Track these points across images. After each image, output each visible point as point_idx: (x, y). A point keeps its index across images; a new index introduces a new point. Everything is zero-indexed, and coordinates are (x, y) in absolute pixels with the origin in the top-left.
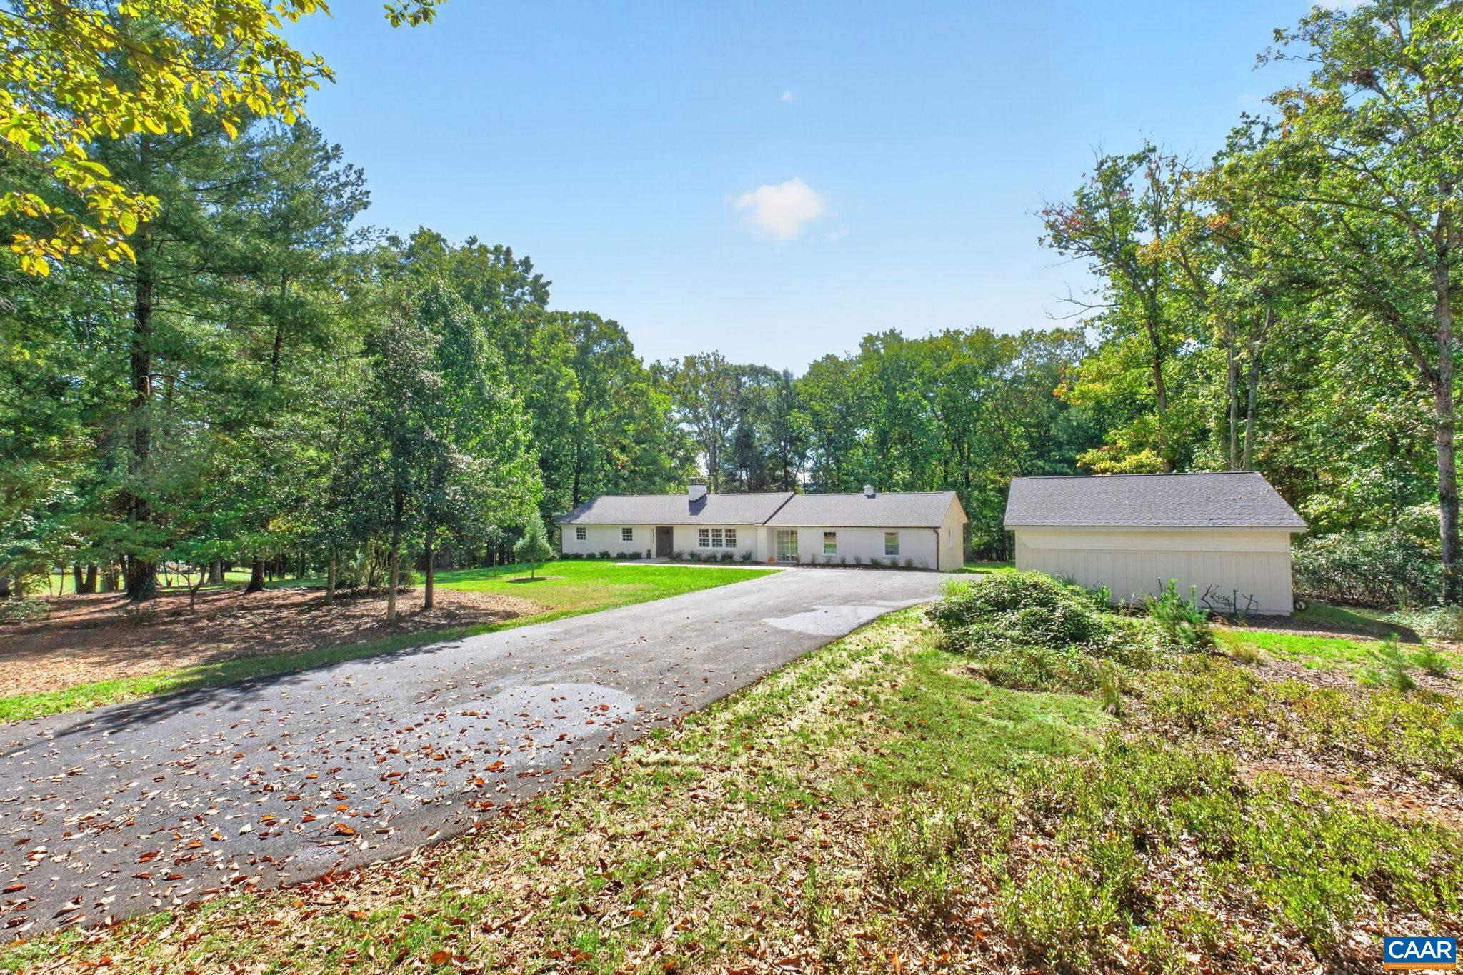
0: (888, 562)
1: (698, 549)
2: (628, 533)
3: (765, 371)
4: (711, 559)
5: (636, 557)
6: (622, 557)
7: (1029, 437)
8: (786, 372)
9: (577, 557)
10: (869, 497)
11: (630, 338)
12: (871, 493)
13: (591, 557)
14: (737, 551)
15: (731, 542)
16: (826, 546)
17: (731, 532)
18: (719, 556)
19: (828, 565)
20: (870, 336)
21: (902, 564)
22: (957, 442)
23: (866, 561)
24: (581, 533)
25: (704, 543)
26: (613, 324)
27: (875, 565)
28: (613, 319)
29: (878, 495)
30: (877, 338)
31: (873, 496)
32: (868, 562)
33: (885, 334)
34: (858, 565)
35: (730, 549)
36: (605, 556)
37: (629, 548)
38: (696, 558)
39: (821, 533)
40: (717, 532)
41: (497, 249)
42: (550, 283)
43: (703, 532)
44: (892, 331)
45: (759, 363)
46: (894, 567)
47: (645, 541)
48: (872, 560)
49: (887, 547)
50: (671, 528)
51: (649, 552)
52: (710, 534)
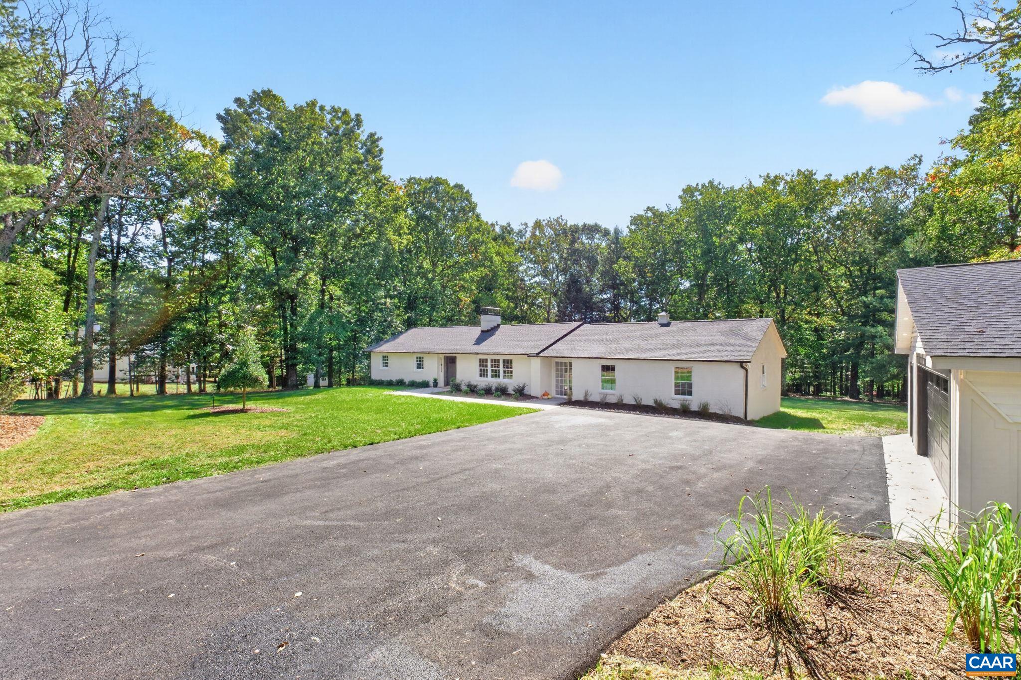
0: (676, 405)
1: (476, 380)
2: (420, 363)
3: (596, 229)
5: (424, 385)
7: (849, 276)
10: (662, 325)
11: (474, 199)
12: (665, 322)
14: (511, 384)
15: (509, 373)
16: (603, 381)
17: (508, 363)
18: (495, 390)
19: (604, 405)
20: (689, 187)
21: (694, 407)
22: (774, 284)
23: (648, 401)
24: (386, 360)
25: (483, 373)
26: (459, 187)
27: (659, 409)
28: (460, 183)
29: (673, 323)
30: (696, 189)
31: (667, 326)
32: (651, 403)
33: (703, 186)
35: (506, 382)
37: (419, 376)
39: (597, 366)
40: (495, 362)
41: (334, 110)
42: (381, 138)
43: (483, 362)
44: (711, 183)
45: (591, 222)
46: (685, 412)
47: (433, 370)
48: (656, 402)
49: (676, 385)
50: (455, 357)
51: (435, 380)
52: (489, 363)
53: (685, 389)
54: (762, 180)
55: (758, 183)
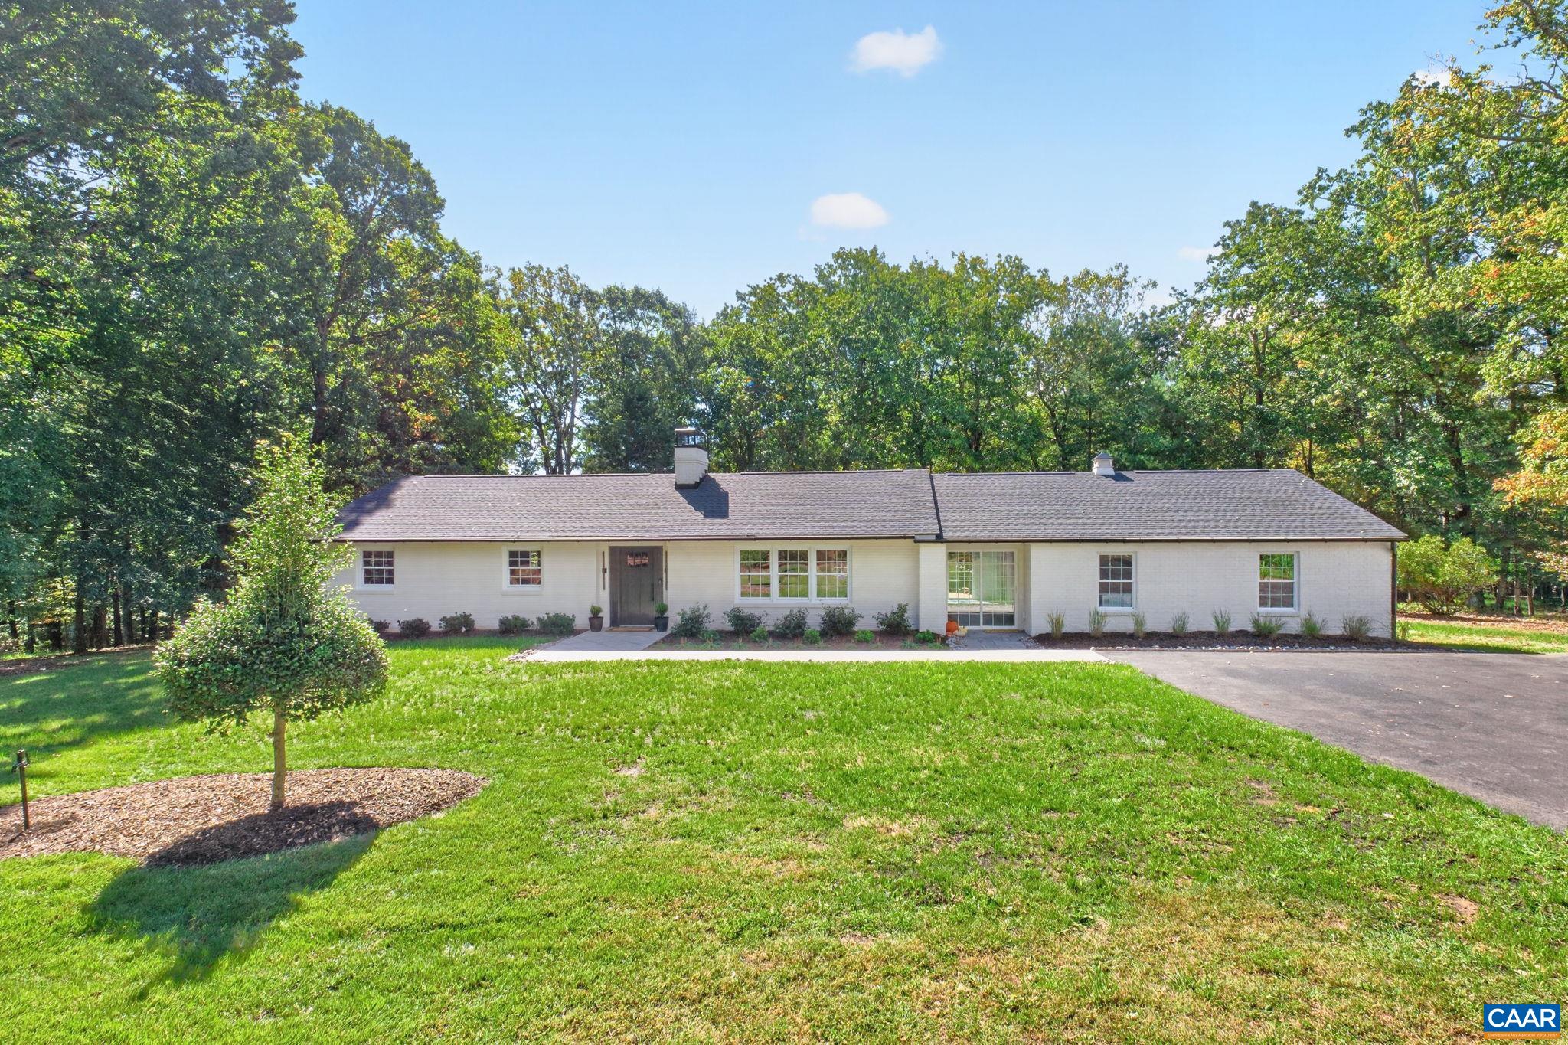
2: (526, 567)
12: (1110, 471)
15: (833, 585)
16: (1103, 589)
17: (832, 558)
18: (814, 624)
24: (379, 569)
25: (755, 587)
31: (1120, 477)
35: (836, 603)
37: (532, 603)
39: (1093, 557)
40: (793, 559)
43: (753, 561)
47: (578, 588)
48: (1256, 623)
49: (1263, 587)
50: (660, 549)
51: (596, 612)
52: (774, 561)
53: (1278, 593)
54: (956, 261)
55: (949, 265)
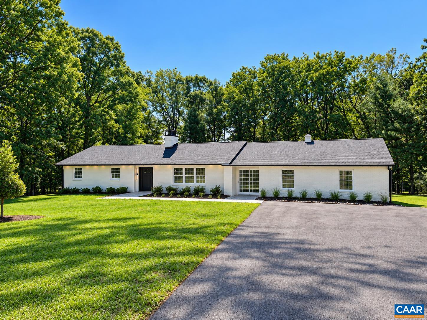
1: (174, 185)
2: (116, 173)
3: (204, 80)
4: (186, 193)
5: (123, 191)
6: (112, 192)
8: (215, 81)
9: (75, 192)
10: (308, 143)
12: (310, 140)
13: (86, 192)
15: (202, 179)
16: (284, 182)
17: (201, 172)
18: (192, 191)
21: (361, 197)
23: (326, 195)
24: (79, 173)
31: (312, 143)
34: (319, 198)
35: (201, 185)
36: (98, 191)
37: (116, 184)
38: (172, 192)
39: (278, 171)
40: (189, 171)
43: (178, 172)
49: (341, 182)
50: (152, 168)
52: (183, 172)
53: (347, 185)
